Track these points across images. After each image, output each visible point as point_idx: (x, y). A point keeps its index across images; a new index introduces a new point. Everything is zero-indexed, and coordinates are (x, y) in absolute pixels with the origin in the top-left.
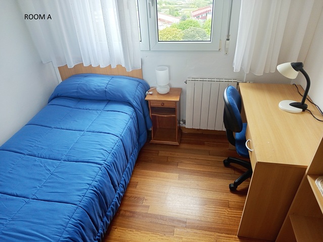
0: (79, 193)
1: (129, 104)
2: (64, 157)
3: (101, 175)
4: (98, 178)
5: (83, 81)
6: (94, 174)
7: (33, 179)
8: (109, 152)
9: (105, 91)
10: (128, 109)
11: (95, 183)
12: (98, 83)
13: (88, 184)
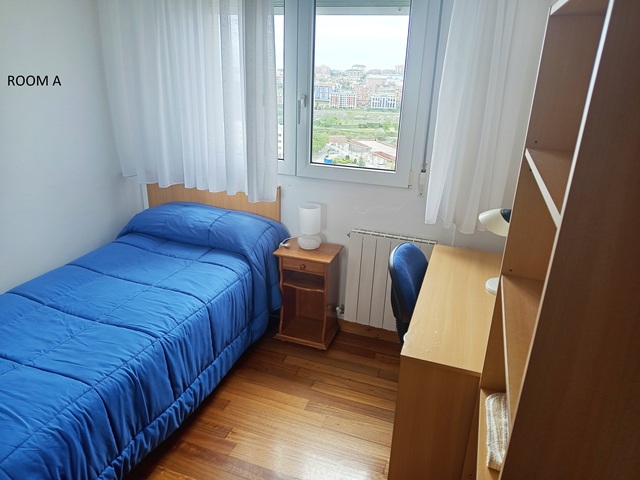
0: (102, 369)
1: (244, 257)
2: (103, 318)
3: (151, 353)
4: (143, 356)
5: (179, 211)
6: (140, 348)
7: (42, 339)
8: (178, 321)
9: (209, 231)
10: (239, 265)
11: (134, 362)
12: (201, 217)
13: (123, 360)
